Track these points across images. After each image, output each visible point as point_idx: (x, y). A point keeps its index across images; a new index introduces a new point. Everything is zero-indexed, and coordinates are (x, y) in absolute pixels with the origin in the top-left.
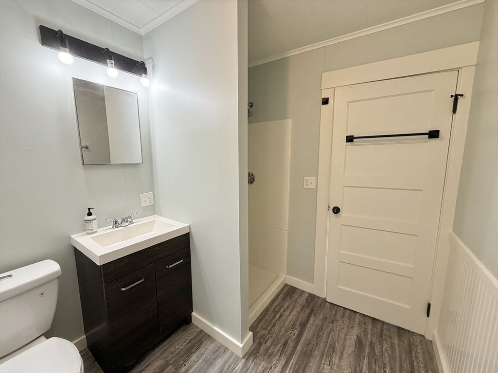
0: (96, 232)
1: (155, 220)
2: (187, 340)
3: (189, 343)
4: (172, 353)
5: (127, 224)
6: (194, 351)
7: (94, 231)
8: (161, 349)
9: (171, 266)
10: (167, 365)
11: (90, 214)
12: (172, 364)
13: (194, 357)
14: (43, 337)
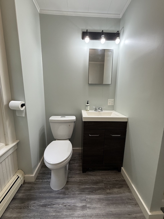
0: (88, 111)
1: (112, 113)
2: (115, 178)
3: (116, 180)
4: (106, 179)
5: (100, 111)
6: (117, 187)
7: (88, 110)
8: (102, 173)
9: (113, 136)
10: (102, 182)
11: (88, 103)
12: (104, 184)
13: (116, 190)
14: (68, 140)
